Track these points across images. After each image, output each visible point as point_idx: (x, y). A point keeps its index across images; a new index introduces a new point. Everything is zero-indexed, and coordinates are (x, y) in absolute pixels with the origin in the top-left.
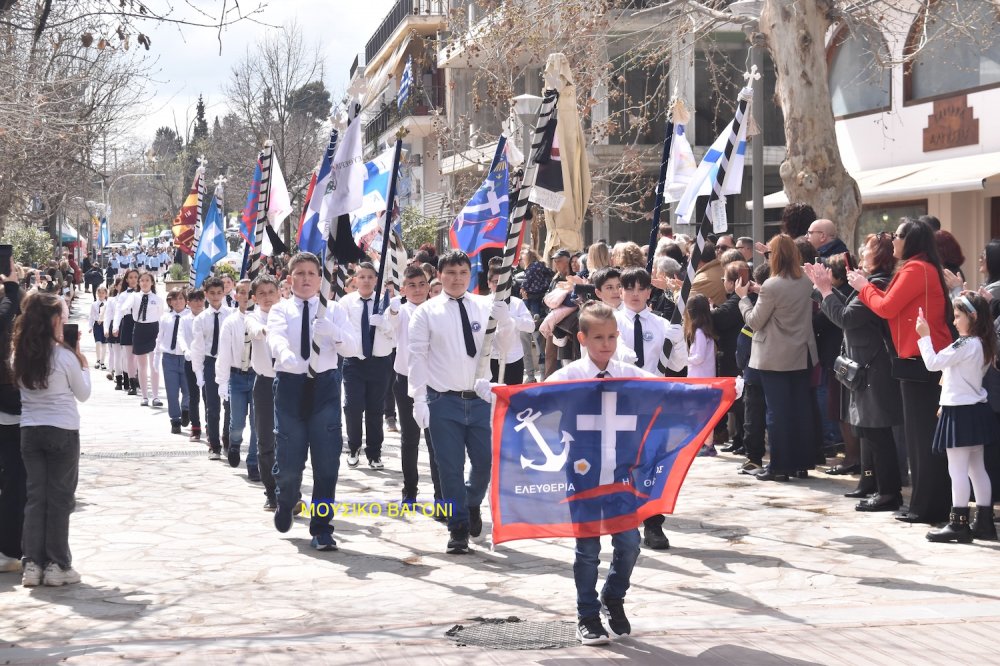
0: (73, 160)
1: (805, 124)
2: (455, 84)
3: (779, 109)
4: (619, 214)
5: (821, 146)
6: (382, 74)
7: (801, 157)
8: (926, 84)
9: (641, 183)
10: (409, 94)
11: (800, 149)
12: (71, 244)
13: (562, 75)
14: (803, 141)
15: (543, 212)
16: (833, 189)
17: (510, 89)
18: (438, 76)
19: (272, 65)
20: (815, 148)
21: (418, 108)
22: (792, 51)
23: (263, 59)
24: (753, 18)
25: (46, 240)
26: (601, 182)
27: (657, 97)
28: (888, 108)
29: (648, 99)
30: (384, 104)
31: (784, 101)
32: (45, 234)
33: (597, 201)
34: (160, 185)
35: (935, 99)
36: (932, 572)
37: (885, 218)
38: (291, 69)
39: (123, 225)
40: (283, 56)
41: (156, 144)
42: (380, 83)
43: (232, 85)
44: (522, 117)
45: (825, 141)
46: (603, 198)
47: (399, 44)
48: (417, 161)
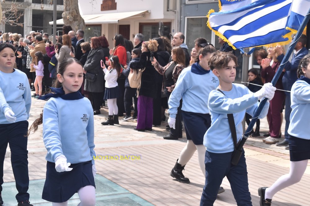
1: (70, 2)
4: (10, 24)
5: (74, 9)
7: (68, 12)
9: (17, 15)
11: (68, 9)
14: (69, 7)
16: (77, 22)
20: (72, 9)
33: (3, 19)
36: (107, 133)
37: (89, 29)
45: (75, 7)
46: (5, 18)
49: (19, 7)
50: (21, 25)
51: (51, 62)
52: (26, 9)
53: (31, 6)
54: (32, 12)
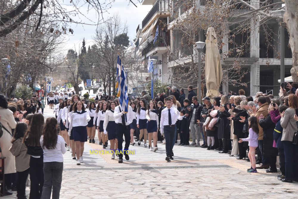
0: (40, 63)
2: (174, 35)
3: (290, 49)
4: (232, 84)
6: (148, 32)
9: (241, 73)
10: (157, 39)
11: (297, 63)
12: (38, 91)
13: (212, 35)
15: (205, 83)
18: (168, 33)
19: (109, 29)
21: (161, 44)
22: (295, 29)
23: (106, 27)
24: (281, 17)
25: (30, 90)
26: (226, 72)
27: (246, 44)
29: (243, 45)
30: (149, 43)
31: (292, 46)
32: (30, 88)
33: (224, 79)
34: (69, 70)
38: (116, 30)
39: (56, 84)
40: (113, 26)
41: (68, 55)
43: (95, 36)
44: (198, 49)
46: (227, 78)
47: (154, 22)
48: (160, 62)
49: (243, 63)
50: (245, 84)
51: (276, 129)
52: (253, 66)
53: (258, 62)
54: (259, 69)
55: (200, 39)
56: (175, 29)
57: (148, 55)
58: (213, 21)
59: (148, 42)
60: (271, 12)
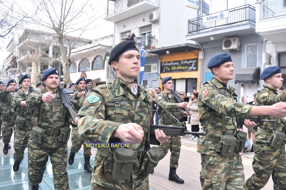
2: (19, 64)
3: (63, 72)
5: (68, 77)
7: (66, 78)
8: (81, 70)
13: (34, 65)
16: (69, 82)
17: (27, 66)
18: (16, 63)
21: (13, 67)
22: (65, 65)
24: (60, 61)
28: (76, 72)
35: (82, 72)
42: (8, 64)
44: (29, 70)
47: (11, 58)
48: (13, 74)
55: (29, 66)
56: (20, 62)
57: (8, 71)
58: (34, 60)
59: (8, 66)
60: (56, 59)
